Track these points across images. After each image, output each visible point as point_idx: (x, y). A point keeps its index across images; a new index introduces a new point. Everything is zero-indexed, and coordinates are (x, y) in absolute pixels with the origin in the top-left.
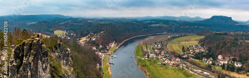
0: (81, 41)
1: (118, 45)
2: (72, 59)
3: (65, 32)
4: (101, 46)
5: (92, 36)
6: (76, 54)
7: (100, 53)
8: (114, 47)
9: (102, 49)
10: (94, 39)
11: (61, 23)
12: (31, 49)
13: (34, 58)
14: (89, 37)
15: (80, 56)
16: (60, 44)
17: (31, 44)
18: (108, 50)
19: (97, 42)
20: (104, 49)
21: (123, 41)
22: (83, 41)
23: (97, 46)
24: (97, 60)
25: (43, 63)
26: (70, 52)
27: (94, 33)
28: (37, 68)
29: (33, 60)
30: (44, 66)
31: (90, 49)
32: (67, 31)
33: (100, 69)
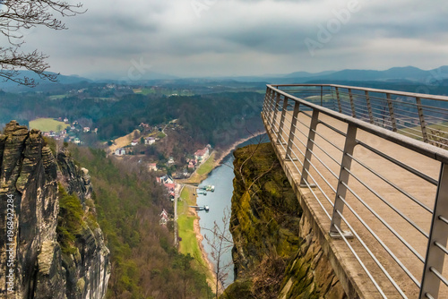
0: (113, 148)
1: (218, 156)
2: (93, 197)
3: (64, 124)
4: (171, 161)
5: (145, 132)
6: (103, 183)
7: (169, 181)
8: (207, 161)
9: (176, 167)
10: (152, 142)
11: (53, 98)
14: (137, 136)
15: (113, 191)
16: (63, 155)
18: (191, 171)
19: (160, 149)
20: (181, 168)
21: (232, 143)
22: (119, 147)
23: (161, 159)
24: (161, 200)
27: (153, 123)
30: (47, 202)
31: (143, 168)
32: (71, 120)
33: (171, 226)
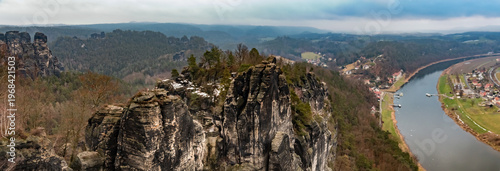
0: (345, 70)
1: (407, 77)
2: (330, 98)
3: (319, 55)
4: (378, 79)
5: (363, 62)
6: (337, 90)
7: (377, 90)
8: (400, 79)
9: (381, 83)
10: (367, 67)
11: (313, 41)
12: (261, 81)
13: (265, 95)
14: (358, 64)
15: (343, 95)
16: (309, 75)
17: (262, 73)
18: (390, 85)
19: (372, 72)
20: (384, 83)
21: (416, 69)
22: (347, 71)
23: (373, 78)
24: (372, 100)
25: (280, 103)
26: (325, 88)
27: (368, 57)
28: (269, 111)
29: (263, 99)
30: (282, 108)
31: (360, 82)
32: (322, 54)
33: (377, 115)
